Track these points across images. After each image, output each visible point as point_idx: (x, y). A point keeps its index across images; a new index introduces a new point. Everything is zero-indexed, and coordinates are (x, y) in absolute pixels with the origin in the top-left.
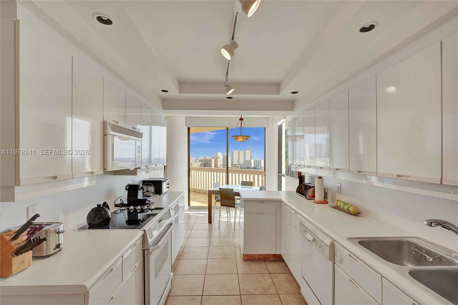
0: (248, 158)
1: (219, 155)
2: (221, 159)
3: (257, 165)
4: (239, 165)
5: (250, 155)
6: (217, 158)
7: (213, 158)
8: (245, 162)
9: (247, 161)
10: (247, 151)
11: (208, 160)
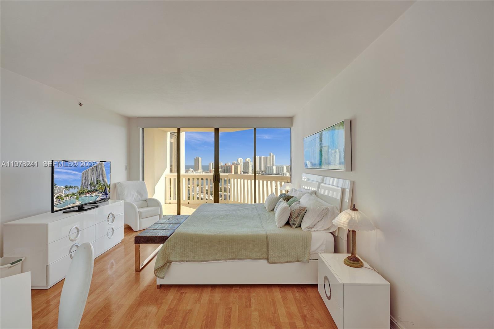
0: (270, 164)
1: (240, 162)
2: (241, 165)
3: (279, 172)
4: (260, 171)
5: (272, 161)
6: (237, 164)
7: (233, 165)
8: (267, 168)
9: (269, 167)
10: (269, 157)
11: (227, 166)
